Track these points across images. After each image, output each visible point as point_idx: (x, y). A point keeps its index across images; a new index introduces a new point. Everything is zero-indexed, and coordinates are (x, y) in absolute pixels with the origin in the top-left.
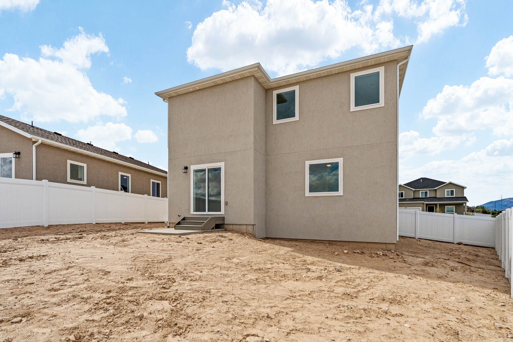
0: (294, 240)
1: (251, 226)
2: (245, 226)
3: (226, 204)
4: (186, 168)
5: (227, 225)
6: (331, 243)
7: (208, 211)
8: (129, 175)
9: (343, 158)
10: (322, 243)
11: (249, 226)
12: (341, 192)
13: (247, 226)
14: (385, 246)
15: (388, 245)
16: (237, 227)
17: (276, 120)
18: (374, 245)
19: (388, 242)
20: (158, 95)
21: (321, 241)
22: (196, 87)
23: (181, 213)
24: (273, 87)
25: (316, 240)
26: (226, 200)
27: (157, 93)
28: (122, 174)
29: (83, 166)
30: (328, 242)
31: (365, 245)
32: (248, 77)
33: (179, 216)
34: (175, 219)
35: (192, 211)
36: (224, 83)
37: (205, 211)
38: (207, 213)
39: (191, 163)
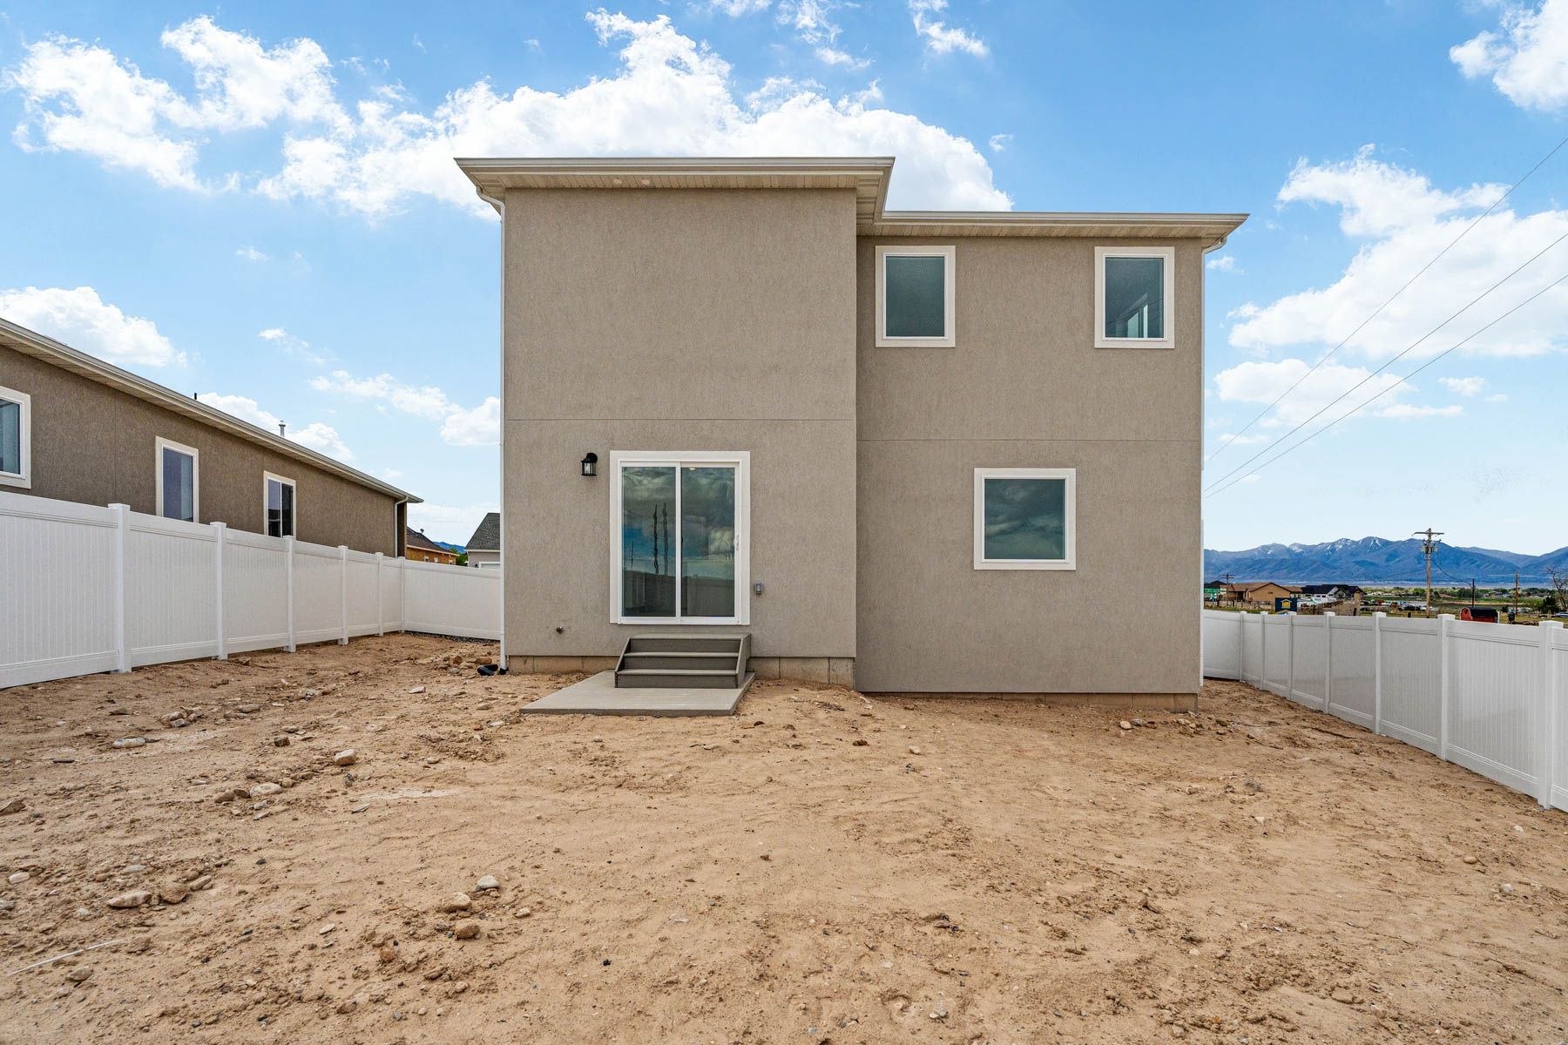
0: (939, 696)
1: (844, 663)
2: (825, 664)
3: (757, 591)
4: (592, 458)
5: (760, 662)
6: (1041, 698)
7: (684, 613)
8: (193, 452)
9: (1074, 470)
10: (1021, 700)
11: (838, 662)
12: (1069, 561)
13: (832, 662)
14: (1173, 701)
15: (1179, 699)
16: (796, 665)
17: (885, 337)
18: (1149, 701)
19: (1182, 692)
20: (466, 170)
21: (1015, 697)
22: (643, 177)
23: (565, 621)
24: (878, 232)
25: (1002, 693)
26: (758, 579)
27: (461, 162)
28: (167, 447)
29: (17, 401)
30: (1036, 697)
31: (1128, 700)
32: (838, 190)
33: (560, 631)
34: (539, 642)
35: (616, 615)
36: (746, 190)
37: (673, 614)
38: (678, 619)
39: (613, 444)
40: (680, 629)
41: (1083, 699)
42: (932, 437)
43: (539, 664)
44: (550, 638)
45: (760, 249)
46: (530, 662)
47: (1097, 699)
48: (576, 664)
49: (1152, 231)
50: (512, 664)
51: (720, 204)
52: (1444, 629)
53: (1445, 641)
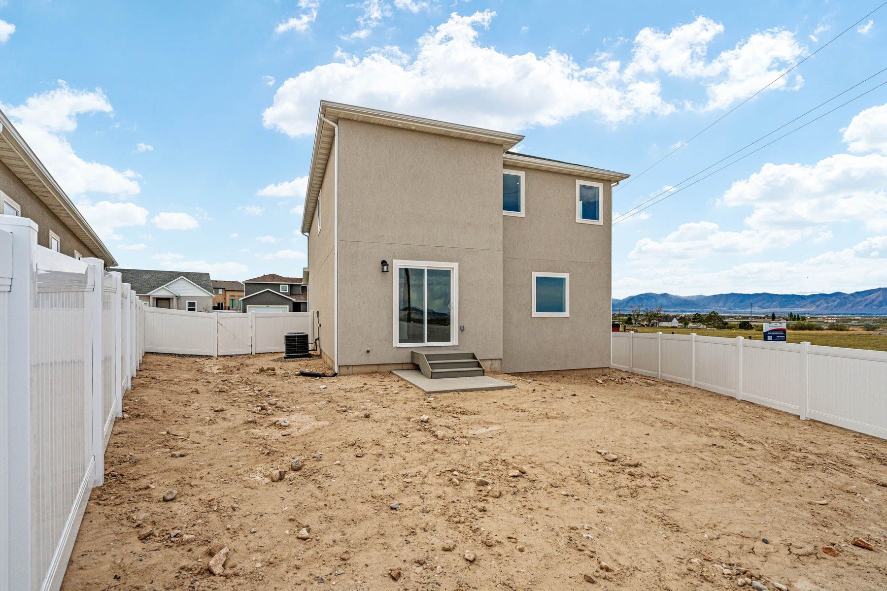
1: (497, 361)
2: (489, 362)
3: (462, 329)
4: (384, 263)
6: (557, 372)
7: (428, 341)
8: (58, 239)
9: (569, 274)
10: (550, 374)
11: (495, 361)
12: (567, 313)
13: (492, 361)
14: (601, 371)
15: (604, 369)
19: (605, 367)
21: (547, 372)
23: (370, 347)
25: (542, 371)
26: (462, 324)
28: (52, 236)
29: (17, 209)
32: (496, 145)
33: (368, 352)
34: (356, 358)
35: (396, 343)
36: (457, 138)
37: (422, 341)
38: (426, 344)
39: (395, 256)
40: (426, 349)
41: (571, 372)
42: (516, 257)
43: (356, 369)
44: (362, 355)
45: (463, 167)
46: (350, 369)
47: (576, 372)
48: (375, 369)
49: (597, 176)
50: (341, 370)
51: (443, 143)
52: (694, 339)
53: (694, 343)
